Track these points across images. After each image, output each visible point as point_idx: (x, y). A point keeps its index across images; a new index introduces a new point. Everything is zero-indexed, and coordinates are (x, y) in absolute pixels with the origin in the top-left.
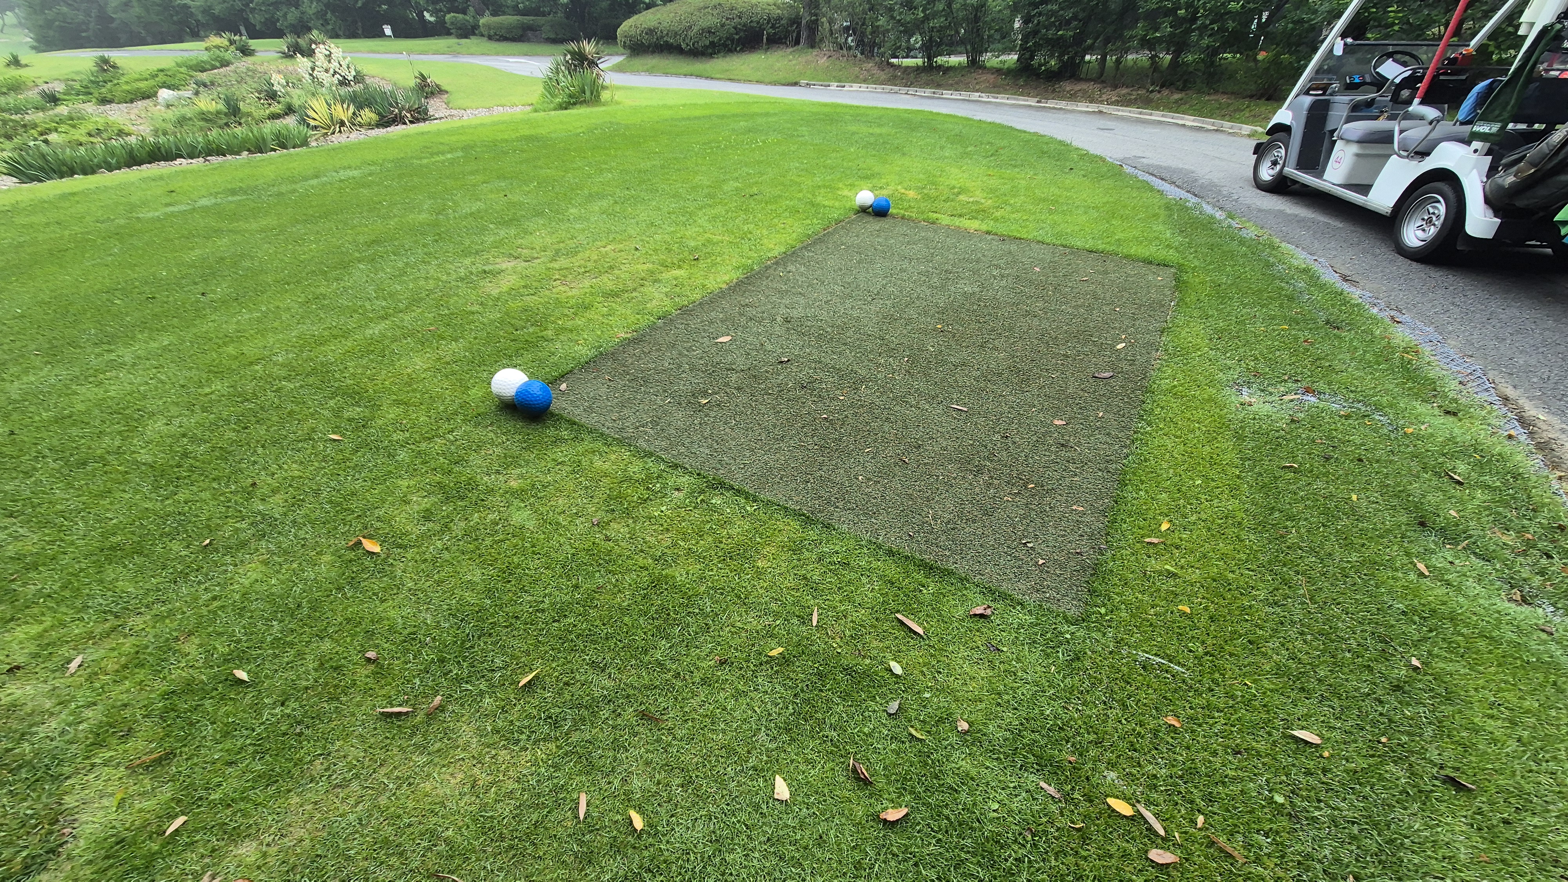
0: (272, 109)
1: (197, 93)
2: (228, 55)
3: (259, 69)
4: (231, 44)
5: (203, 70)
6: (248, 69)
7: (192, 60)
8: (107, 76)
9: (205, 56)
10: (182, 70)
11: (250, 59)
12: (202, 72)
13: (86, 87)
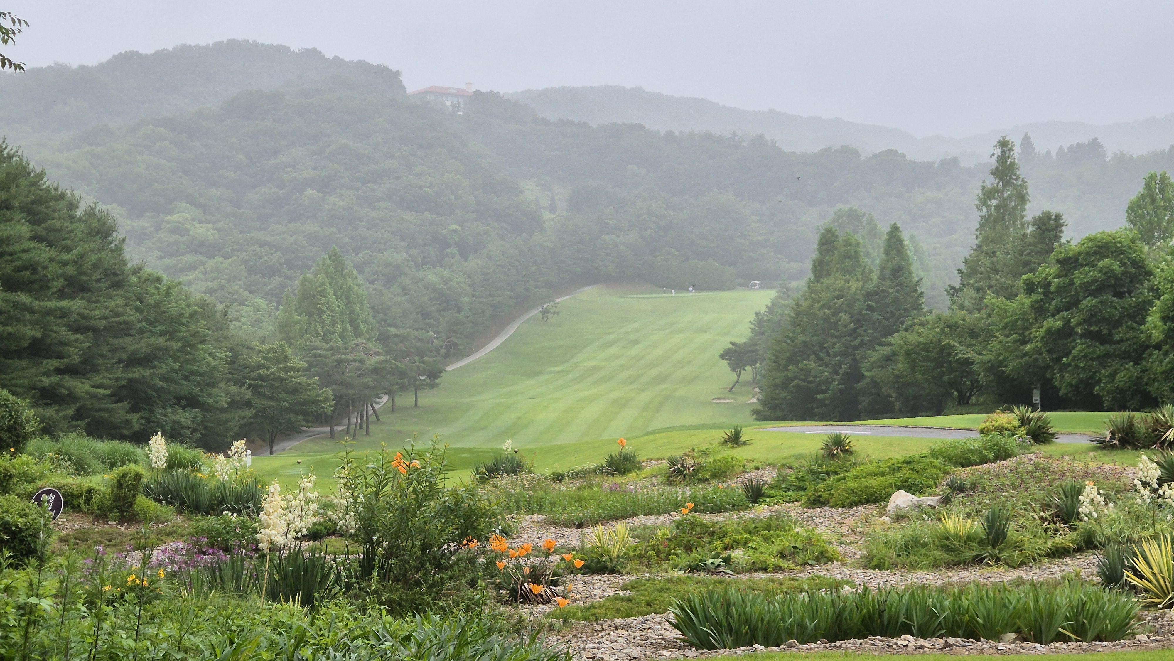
0: (1058, 539)
1: (946, 501)
2: (1012, 443)
3: (1055, 465)
4: (1023, 424)
5: (966, 463)
6: (1037, 467)
7: (955, 447)
8: (834, 464)
9: (976, 441)
10: (937, 462)
11: (1045, 449)
12: (963, 466)
13: (802, 480)
